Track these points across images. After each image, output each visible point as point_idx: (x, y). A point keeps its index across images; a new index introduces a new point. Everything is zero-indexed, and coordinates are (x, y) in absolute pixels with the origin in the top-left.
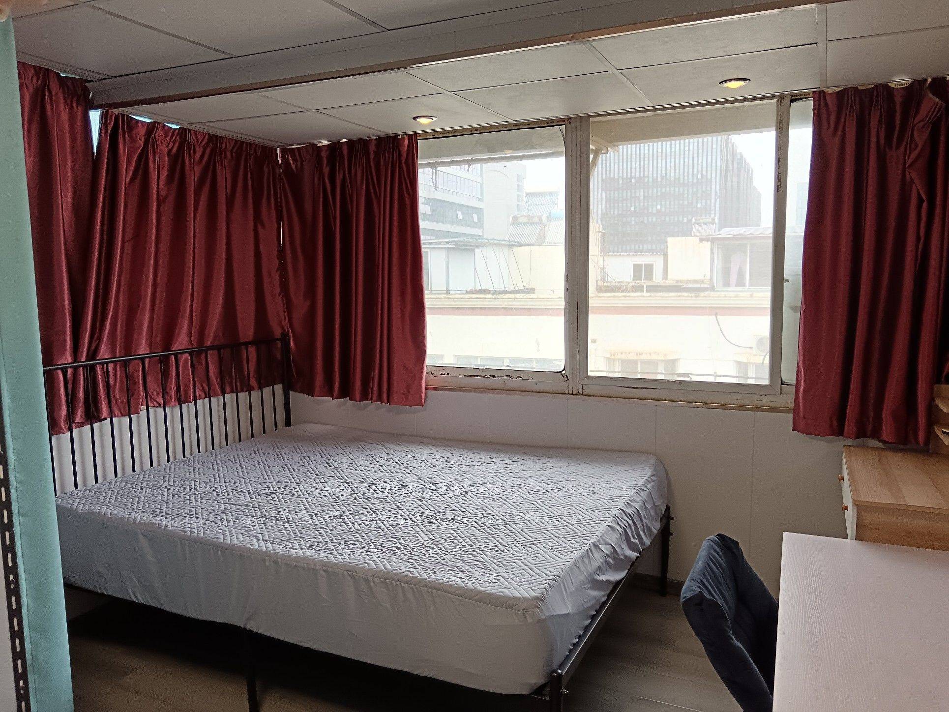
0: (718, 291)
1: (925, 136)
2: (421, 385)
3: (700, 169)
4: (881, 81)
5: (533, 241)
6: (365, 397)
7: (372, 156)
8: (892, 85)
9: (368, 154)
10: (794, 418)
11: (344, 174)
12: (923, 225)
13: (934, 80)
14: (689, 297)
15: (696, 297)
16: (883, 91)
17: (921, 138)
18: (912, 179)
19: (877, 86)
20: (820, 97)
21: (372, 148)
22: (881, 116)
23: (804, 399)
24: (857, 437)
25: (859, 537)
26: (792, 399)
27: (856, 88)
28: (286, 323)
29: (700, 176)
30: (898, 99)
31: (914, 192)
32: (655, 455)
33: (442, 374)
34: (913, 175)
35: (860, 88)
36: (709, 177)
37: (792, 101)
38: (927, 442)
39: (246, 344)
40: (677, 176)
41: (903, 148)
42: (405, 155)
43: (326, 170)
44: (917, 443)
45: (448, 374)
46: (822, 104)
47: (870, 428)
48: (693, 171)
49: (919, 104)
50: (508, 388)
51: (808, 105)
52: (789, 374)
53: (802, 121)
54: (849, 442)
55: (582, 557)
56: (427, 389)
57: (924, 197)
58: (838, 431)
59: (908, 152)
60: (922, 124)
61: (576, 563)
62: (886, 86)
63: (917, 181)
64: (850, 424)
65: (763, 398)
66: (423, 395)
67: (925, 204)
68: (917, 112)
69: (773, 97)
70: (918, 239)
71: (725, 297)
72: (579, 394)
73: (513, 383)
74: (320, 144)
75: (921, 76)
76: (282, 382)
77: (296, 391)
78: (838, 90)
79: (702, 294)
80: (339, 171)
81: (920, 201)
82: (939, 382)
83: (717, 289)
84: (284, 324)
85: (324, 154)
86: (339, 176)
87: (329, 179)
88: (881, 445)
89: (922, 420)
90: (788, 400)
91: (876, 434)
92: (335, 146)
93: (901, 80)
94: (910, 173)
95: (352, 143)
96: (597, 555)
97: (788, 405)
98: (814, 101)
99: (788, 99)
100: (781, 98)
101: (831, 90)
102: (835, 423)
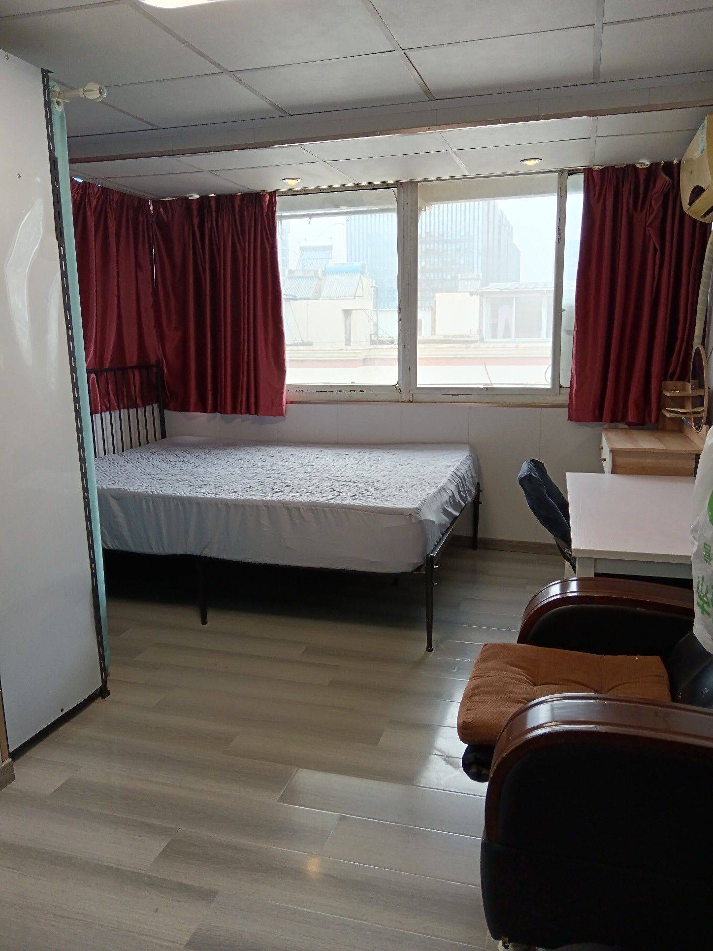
0: (486, 342)
1: (660, 203)
2: (282, 399)
3: (463, 226)
4: (630, 162)
5: (310, 296)
6: (234, 411)
7: (237, 209)
8: (638, 166)
9: (233, 206)
10: (569, 412)
11: (212, 224)
12: (657, 267)
13: (665, 163)
14: (460, 347)
15: (467, 348)
16: (630, 170)
17: (656, 205)
18: (650, 235)
19: (628, 166)
20: (588, 172)
21: (237, 202)
22: (630, 189)
23: (576, 396)
24: (612, 421)
25: (614, 471)
26: (567, 397)
27: (613, 167)
28: (160, 353)
29: (463, 234)
30: (642, 177)
31: (651, 244)
32: (468, 444)
33: (297, 391)
34: (651, 232)
35: (616, 167)
36: (471, 233)
37: (569, 174)
38: (657, 421)
39: (132, 368)
40: (441, 233)
41: (645, 211)
42: (266, 208)
43: (196, 221)
44: (651, 421)
45: (302, 391)
46: (590, 178)
47: (620, 416)
48: (456, 228)
49: (655, 181)
50: (353, 400)
51: (580, 178)
52: (565, 381)
53: (576, 189)
54: (606, 425)
55: (437, 492)
56: (286, 404)
57: (658, 247)
58: (600, 419)
59: (648, 214)
60: (657, 195)
61: (434, 494)
62: (634, 166)
63: (653, 236)
64: (606, 413)
65: (547, 398)
66: (284, 407)
67: (658, 253)
68: (654, 187)
69: (555, 171)
70: (654, 278)
71: (494, 347)
72: (410, 402)
73: (357, 395)
74: (190, 198)
75: (656, 160)
76: (158, 402)
77: (170, 410)
78: (601, 168)
79: (473, 345)
80: (207, 223)
81: (656, 250)
82: (665, 380)
83: (486, 340)
84: (158, 353)
85: (194, 207)
86: (208, 225)
87: (198, 228)
88: (627, 427)
89: (654, 407)
90: (564, 398)
91: (624, 419)
92: (204, 200)
93: (643, 163)
94: (649, 230)
95: (218, 198)
96: (445, 494)
97: (565, 402)
98: (584, 175)
99: (566, 174)
100: (561, 172)
101: (596, 168)
102: (597, 412)
